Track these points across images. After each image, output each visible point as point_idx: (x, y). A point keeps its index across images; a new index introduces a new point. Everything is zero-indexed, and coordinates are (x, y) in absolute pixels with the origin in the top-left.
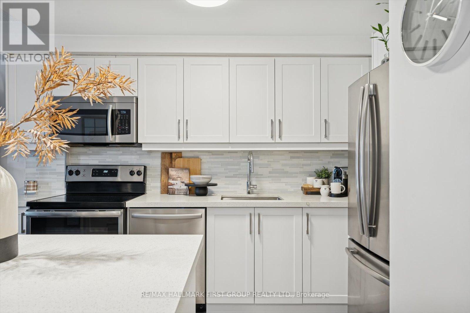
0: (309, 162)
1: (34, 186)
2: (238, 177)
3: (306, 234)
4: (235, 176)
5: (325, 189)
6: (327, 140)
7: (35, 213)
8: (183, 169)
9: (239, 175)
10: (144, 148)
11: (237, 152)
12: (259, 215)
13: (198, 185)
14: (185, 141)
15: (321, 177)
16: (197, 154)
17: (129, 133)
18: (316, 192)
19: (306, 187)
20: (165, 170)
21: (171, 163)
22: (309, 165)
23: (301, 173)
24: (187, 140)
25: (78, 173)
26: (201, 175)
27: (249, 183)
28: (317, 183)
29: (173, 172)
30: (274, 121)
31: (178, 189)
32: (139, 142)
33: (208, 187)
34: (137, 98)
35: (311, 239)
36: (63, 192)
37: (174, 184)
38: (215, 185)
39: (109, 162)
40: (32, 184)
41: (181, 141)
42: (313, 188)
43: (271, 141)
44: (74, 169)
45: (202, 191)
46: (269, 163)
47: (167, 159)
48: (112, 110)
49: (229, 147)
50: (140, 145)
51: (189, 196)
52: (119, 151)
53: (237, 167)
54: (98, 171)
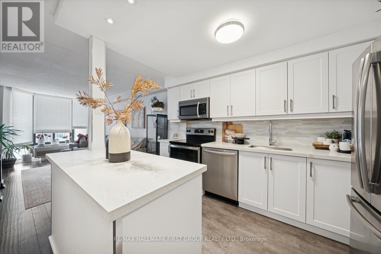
0: (320, 127)
1: (176, 136)
2: (264, 135)
3: (310, 177)
4: (262, 135)
5: (334, 146)
6: (335, 110)
7: (173, 146)
8: (232, 130)
9: (265, 134)
10: (213, 120)
11: (263, 121)
12: (271, 158)
13: (239, 139)
14: (231, 116)
15: (331, 138)
16: (240, 123)
17: (206, 114)
18: (325, 148)
19: (316, 143)
20: (224, 131)
21: (227, 127)
22: (321, 129)
23: (312, 134)
24: (232, 115)
25: (190, 131)
26: (242, 133)
27: (270, 139)
28: (327, 142)
29: (227, 132)
30: (287, 101)
31: (229, 140)
32: (210, 117)
33: (244, 140)
34: (209, 98)
35: (314, 180)
36: (186, 138)
37: (228, 138)
38: (249, 139)
39: (201, 127)
40: (175, 135)
41: (229, 116)
42: (322, 145)
43: (285, 113)
44: (189, 129)
45: (241, 142)
46: (286, 127)
47: (225, 126)
48: (199, 104)
49: (256, 119)
50: (211, 119)
51: (235, 144)
52: (205, 122)
53: (264, 130)
54: (196, 131)
